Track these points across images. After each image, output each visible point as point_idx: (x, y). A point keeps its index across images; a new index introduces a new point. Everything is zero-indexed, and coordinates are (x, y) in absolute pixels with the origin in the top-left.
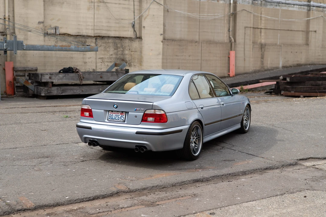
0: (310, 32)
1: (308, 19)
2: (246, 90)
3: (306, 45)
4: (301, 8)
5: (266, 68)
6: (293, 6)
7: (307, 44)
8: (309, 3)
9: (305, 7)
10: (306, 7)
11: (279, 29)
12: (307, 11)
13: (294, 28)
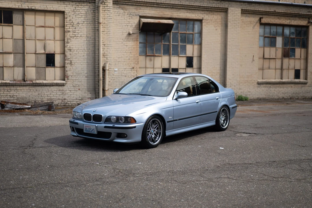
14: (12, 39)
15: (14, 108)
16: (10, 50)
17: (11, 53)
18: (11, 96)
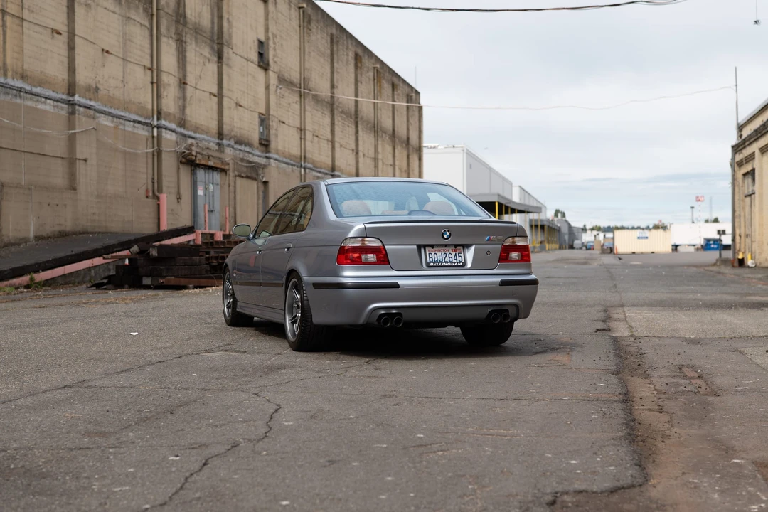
0: (77, 161)
1: (73, 131)
2: (39, 283)
3: (70, 189)
4: (57, 106)
5: (6, 240)
6: (43, 99)
7: (73, 188)
8: (71, 99)
9: (63, 105)
10: (65, 106)
11: (23, 149)
12: (67, 115)
13: (48, 150)
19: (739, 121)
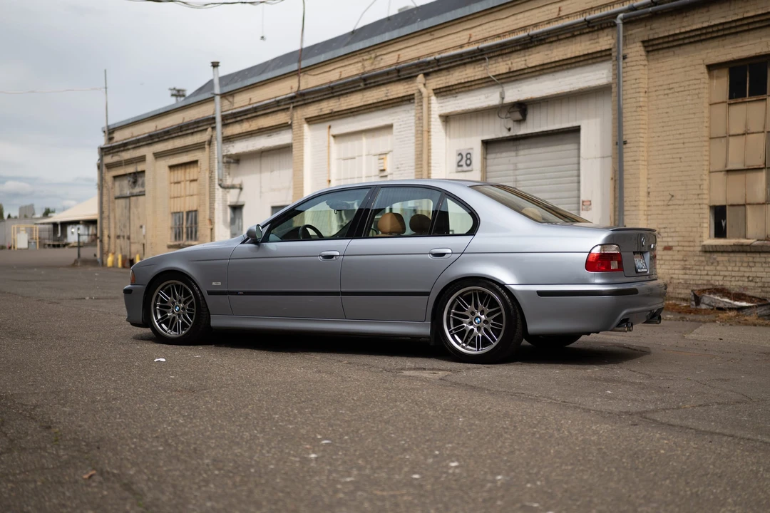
14: (763, 132)
15: (714, 304)
16: (759, 162)
17: (759, 169)
18: (750, 279)
19: (109, 124)
